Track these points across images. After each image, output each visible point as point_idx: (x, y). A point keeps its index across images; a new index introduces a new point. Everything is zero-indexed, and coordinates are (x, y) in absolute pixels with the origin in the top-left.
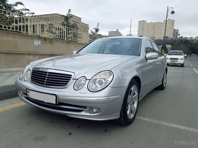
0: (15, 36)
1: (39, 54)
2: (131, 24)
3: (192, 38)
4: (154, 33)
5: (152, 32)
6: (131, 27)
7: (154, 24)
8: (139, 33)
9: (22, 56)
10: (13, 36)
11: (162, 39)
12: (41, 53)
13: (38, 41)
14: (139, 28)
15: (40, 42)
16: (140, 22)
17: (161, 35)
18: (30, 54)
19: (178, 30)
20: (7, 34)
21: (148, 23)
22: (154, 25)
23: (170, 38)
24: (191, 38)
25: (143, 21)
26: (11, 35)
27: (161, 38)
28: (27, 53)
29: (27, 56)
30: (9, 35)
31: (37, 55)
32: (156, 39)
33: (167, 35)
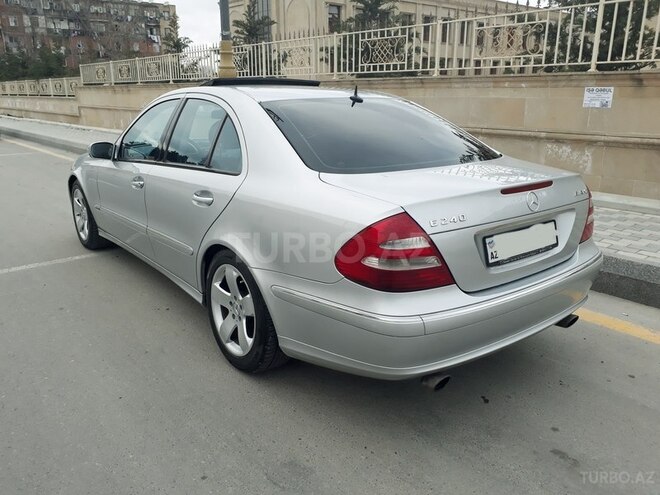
0: (518, 85)
1: (596, 142)
9: (532, 145)
10: (512, 84)
12: (606, 138)
13: (604, 90)
15: (611, 95)
18: (558, 141)
20: (496, 82)
26: (506, 85)
28: (543, 135)
29: (549, 146)
30: (502, 84)
31: (591, 143)
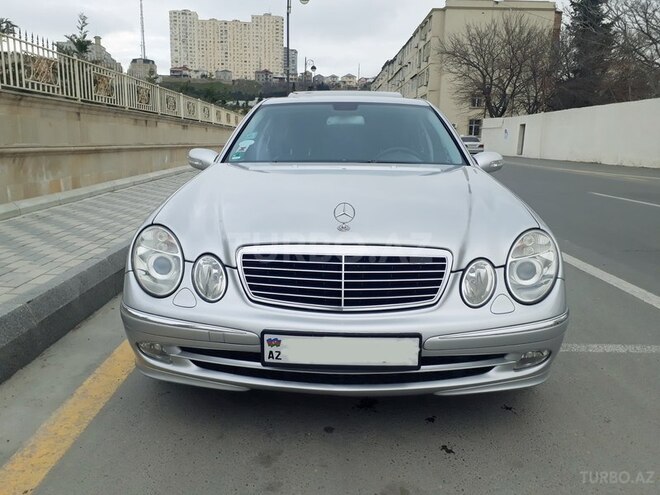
2: (142, 18)
3: (353, 77)
4: (224, 59)
5: (220, 55)
6: (143, 31)
7: (223, 25)
8: (177, 54)
11: (253, 78)
14: (174, 38)
16: (174, 15)
17: (248, 63)
19: (296, 52)
21: (203, 23)
22: (223, 29)
23: (275, 75)
24: (334, 77)
25: (184, 13)
27: (248, 75)
32: (235, 78)
33: (267, 64)
